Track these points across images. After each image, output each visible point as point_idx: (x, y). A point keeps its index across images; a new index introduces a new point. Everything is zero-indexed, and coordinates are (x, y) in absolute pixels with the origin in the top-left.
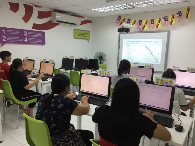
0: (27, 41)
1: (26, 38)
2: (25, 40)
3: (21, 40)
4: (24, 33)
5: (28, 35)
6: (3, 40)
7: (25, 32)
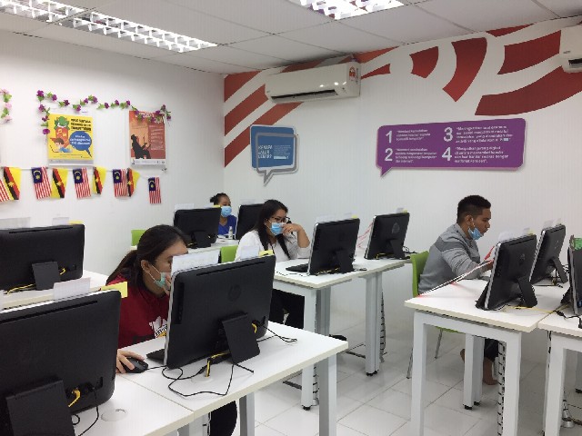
0: (449, 157)
1: (449, 149)
2: (444, 156)
3: (431, 156)
4: (444, 134)
5: (455, 139)
6: (387, 159)
7: (448, 131)
